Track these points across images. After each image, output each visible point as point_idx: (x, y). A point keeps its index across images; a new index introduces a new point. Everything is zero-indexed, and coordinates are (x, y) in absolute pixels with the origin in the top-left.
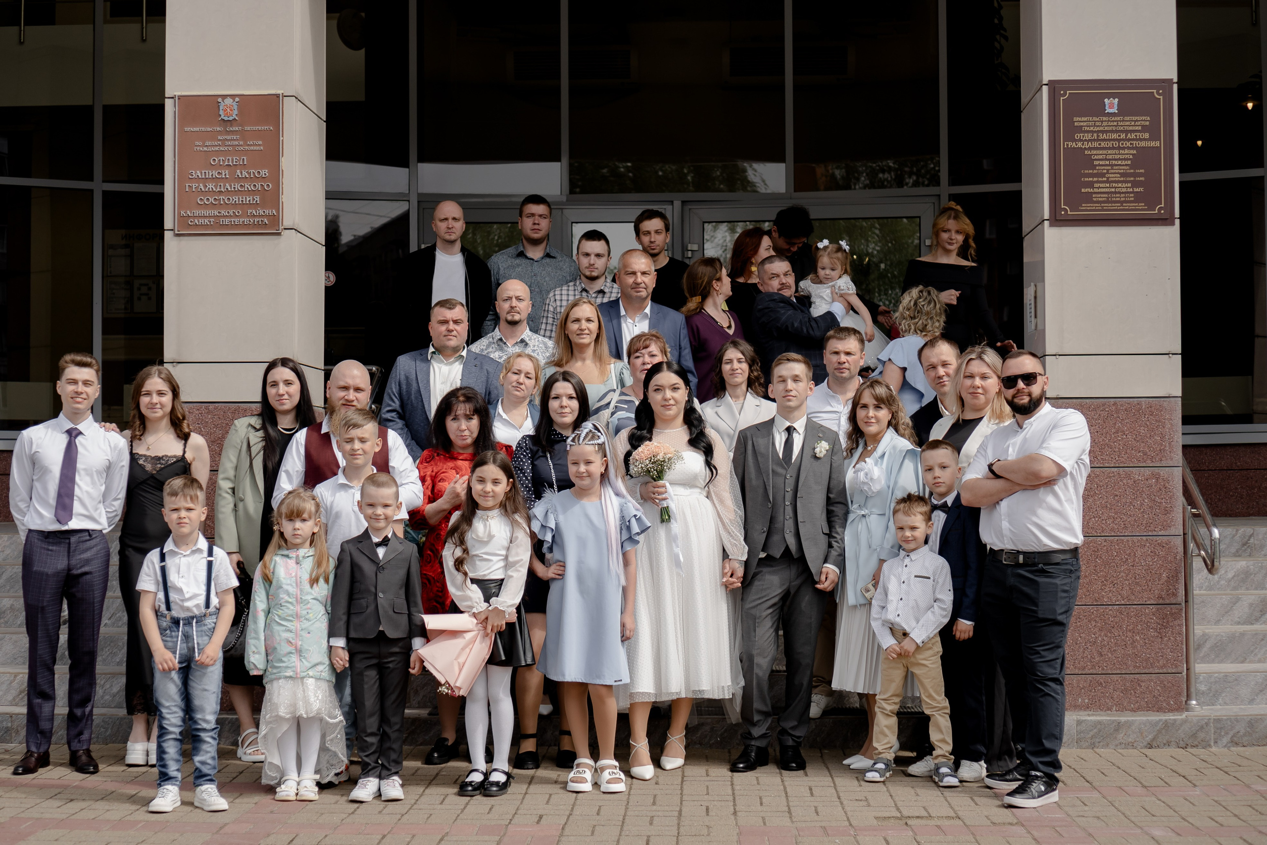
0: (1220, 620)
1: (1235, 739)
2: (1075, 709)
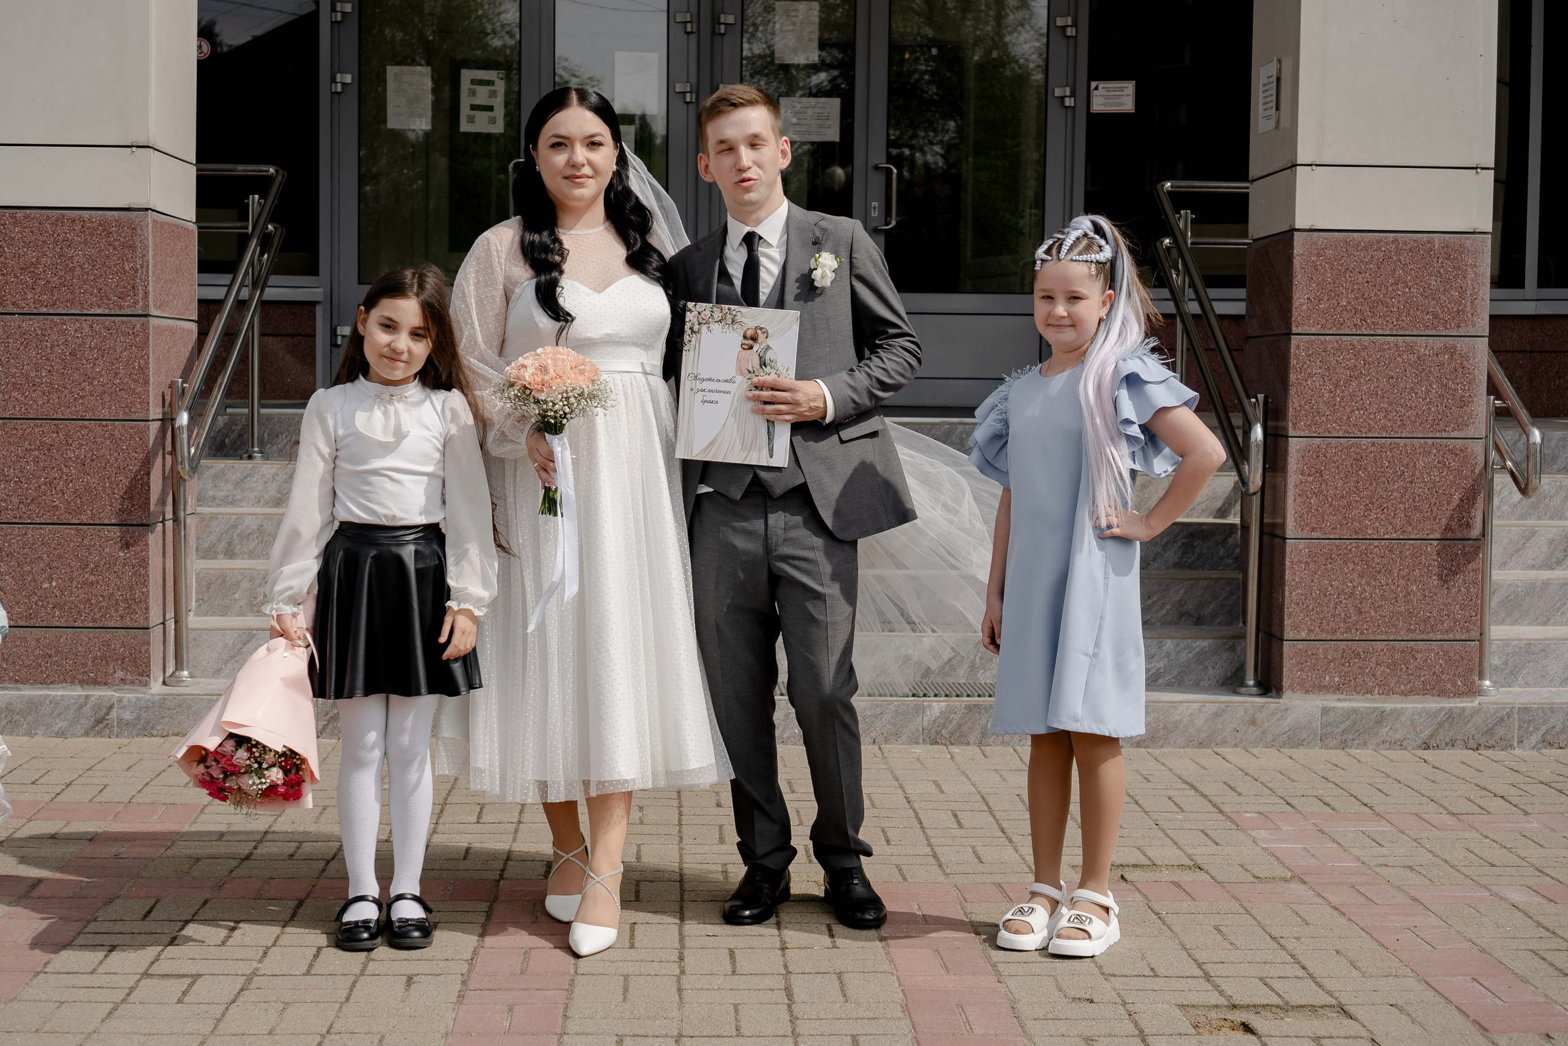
0: (1507, 562)
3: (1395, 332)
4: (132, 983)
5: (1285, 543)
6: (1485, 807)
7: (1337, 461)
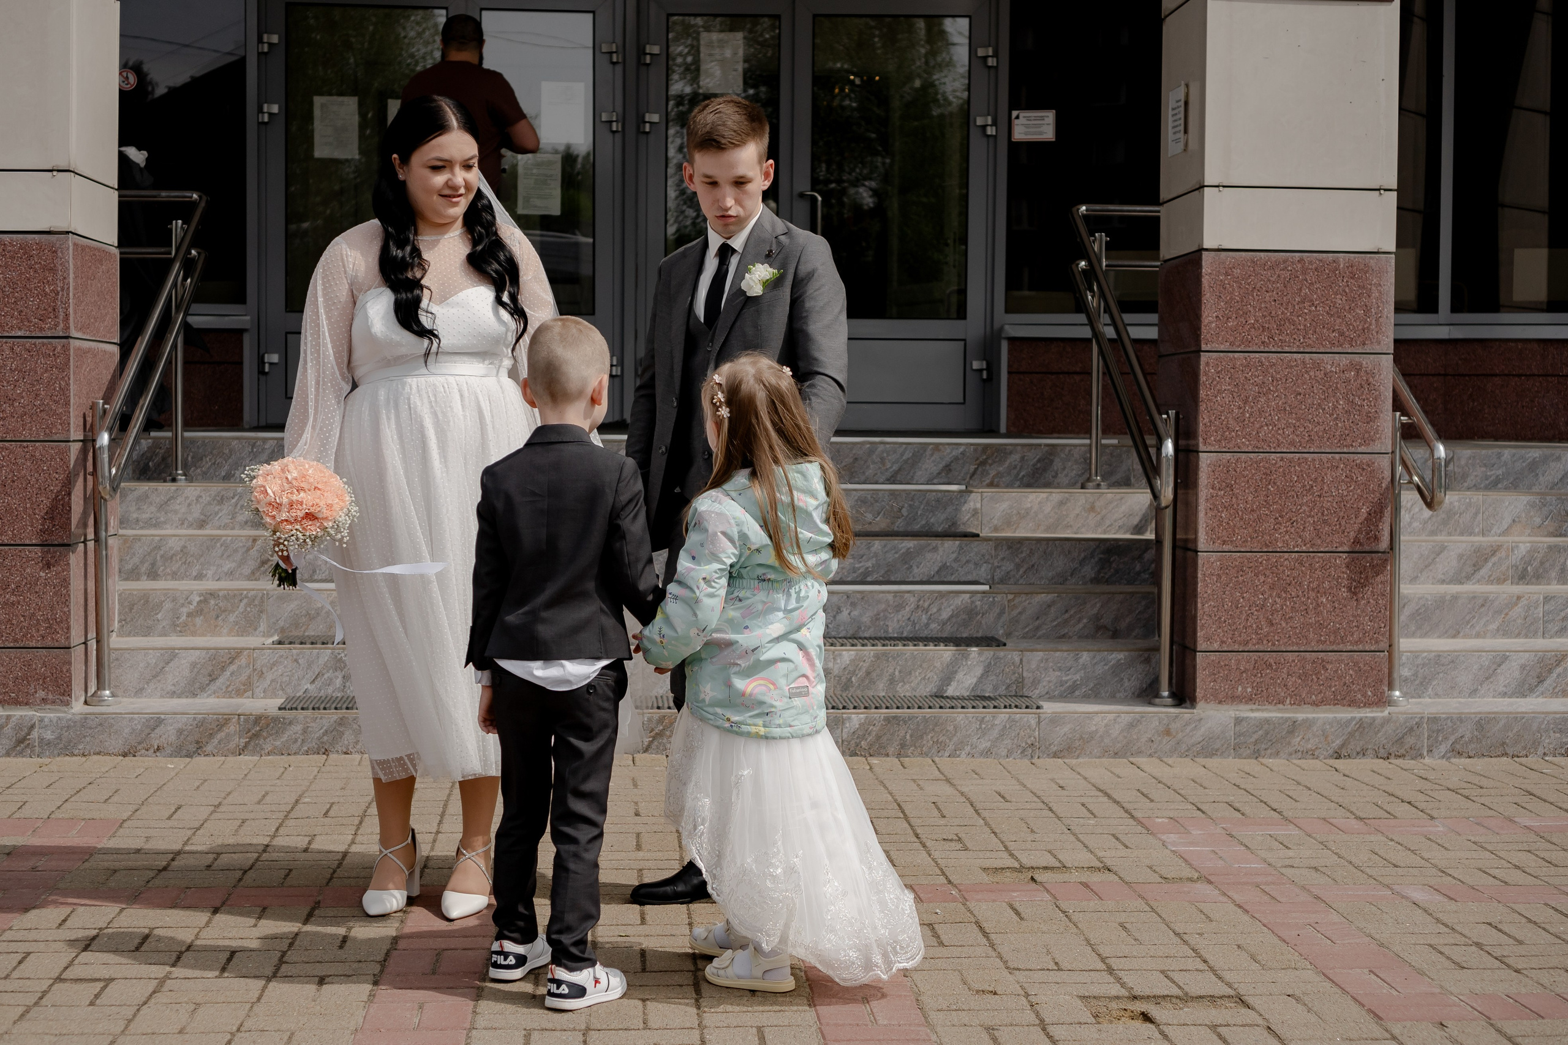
0: (1417, 577)
1: (1458, 746)
2: (1233, 702)
3: (1302, 350)
4: (45, 988)
5: (1197, 555)
6: (1392, 812)
7: (1247, 476)
